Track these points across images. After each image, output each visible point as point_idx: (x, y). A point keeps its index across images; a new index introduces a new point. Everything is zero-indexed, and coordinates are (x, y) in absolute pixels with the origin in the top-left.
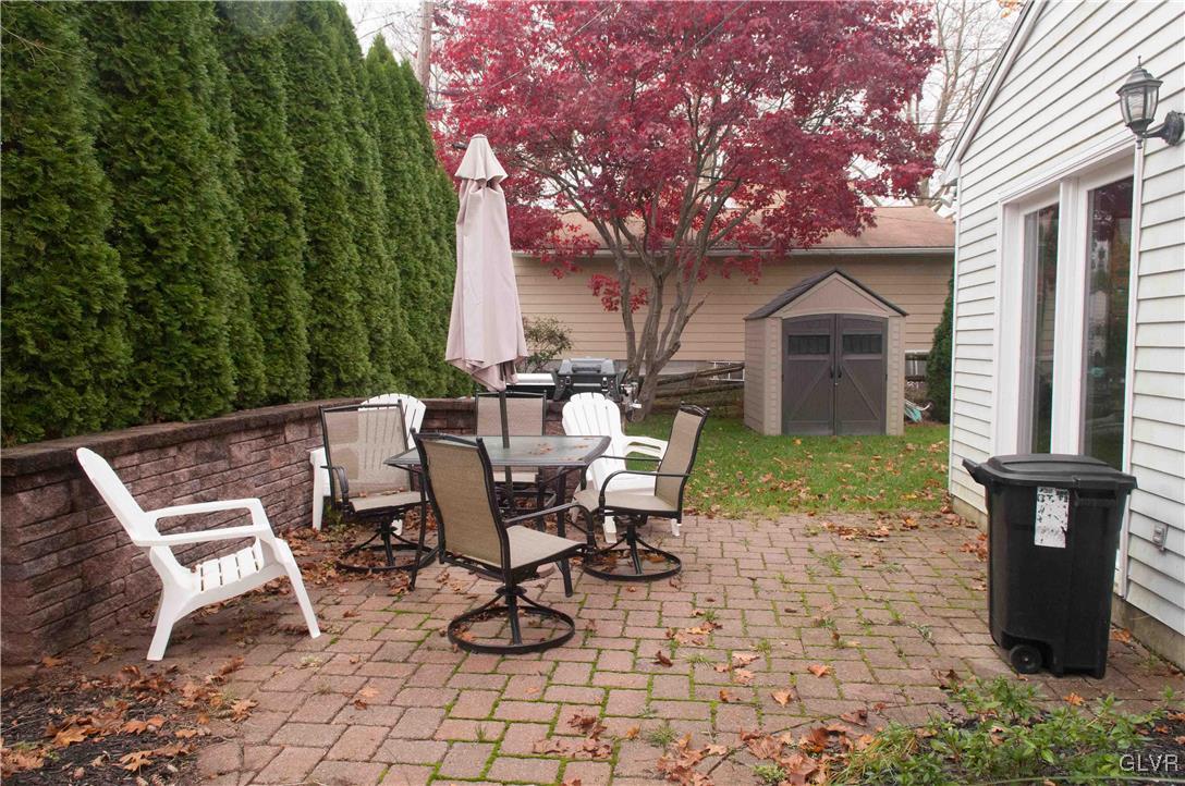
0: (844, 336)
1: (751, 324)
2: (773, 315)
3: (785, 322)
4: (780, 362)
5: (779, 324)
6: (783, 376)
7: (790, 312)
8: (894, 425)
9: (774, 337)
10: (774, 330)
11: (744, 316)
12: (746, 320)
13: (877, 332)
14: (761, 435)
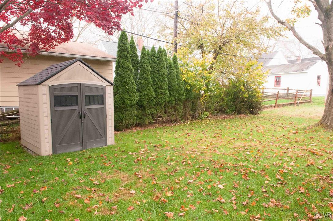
0: (86, 96)
1: (22, 88)
2: (43, 83)
3: (50, 87)
4: (49, 112)
5: (47, 88)
6: (51, 120)
7: (53, 82)
8: (110, 139)
9: (45, 97)
10: (44, 92)
11: (17, 84)
12: (19, 86)
13: (101, 93)
14: (38, 155)
